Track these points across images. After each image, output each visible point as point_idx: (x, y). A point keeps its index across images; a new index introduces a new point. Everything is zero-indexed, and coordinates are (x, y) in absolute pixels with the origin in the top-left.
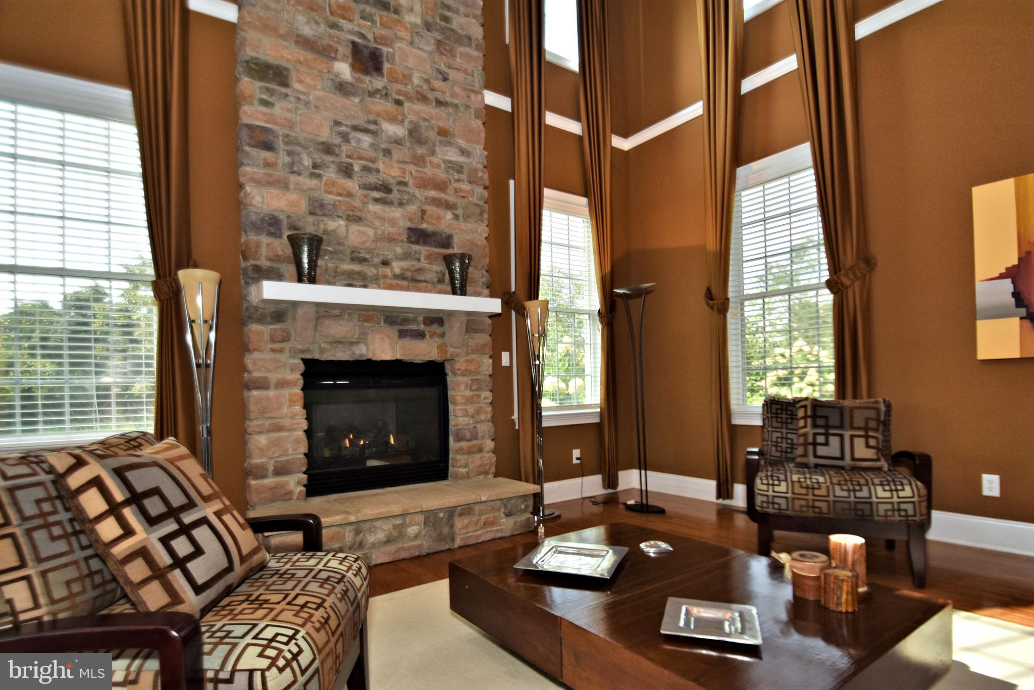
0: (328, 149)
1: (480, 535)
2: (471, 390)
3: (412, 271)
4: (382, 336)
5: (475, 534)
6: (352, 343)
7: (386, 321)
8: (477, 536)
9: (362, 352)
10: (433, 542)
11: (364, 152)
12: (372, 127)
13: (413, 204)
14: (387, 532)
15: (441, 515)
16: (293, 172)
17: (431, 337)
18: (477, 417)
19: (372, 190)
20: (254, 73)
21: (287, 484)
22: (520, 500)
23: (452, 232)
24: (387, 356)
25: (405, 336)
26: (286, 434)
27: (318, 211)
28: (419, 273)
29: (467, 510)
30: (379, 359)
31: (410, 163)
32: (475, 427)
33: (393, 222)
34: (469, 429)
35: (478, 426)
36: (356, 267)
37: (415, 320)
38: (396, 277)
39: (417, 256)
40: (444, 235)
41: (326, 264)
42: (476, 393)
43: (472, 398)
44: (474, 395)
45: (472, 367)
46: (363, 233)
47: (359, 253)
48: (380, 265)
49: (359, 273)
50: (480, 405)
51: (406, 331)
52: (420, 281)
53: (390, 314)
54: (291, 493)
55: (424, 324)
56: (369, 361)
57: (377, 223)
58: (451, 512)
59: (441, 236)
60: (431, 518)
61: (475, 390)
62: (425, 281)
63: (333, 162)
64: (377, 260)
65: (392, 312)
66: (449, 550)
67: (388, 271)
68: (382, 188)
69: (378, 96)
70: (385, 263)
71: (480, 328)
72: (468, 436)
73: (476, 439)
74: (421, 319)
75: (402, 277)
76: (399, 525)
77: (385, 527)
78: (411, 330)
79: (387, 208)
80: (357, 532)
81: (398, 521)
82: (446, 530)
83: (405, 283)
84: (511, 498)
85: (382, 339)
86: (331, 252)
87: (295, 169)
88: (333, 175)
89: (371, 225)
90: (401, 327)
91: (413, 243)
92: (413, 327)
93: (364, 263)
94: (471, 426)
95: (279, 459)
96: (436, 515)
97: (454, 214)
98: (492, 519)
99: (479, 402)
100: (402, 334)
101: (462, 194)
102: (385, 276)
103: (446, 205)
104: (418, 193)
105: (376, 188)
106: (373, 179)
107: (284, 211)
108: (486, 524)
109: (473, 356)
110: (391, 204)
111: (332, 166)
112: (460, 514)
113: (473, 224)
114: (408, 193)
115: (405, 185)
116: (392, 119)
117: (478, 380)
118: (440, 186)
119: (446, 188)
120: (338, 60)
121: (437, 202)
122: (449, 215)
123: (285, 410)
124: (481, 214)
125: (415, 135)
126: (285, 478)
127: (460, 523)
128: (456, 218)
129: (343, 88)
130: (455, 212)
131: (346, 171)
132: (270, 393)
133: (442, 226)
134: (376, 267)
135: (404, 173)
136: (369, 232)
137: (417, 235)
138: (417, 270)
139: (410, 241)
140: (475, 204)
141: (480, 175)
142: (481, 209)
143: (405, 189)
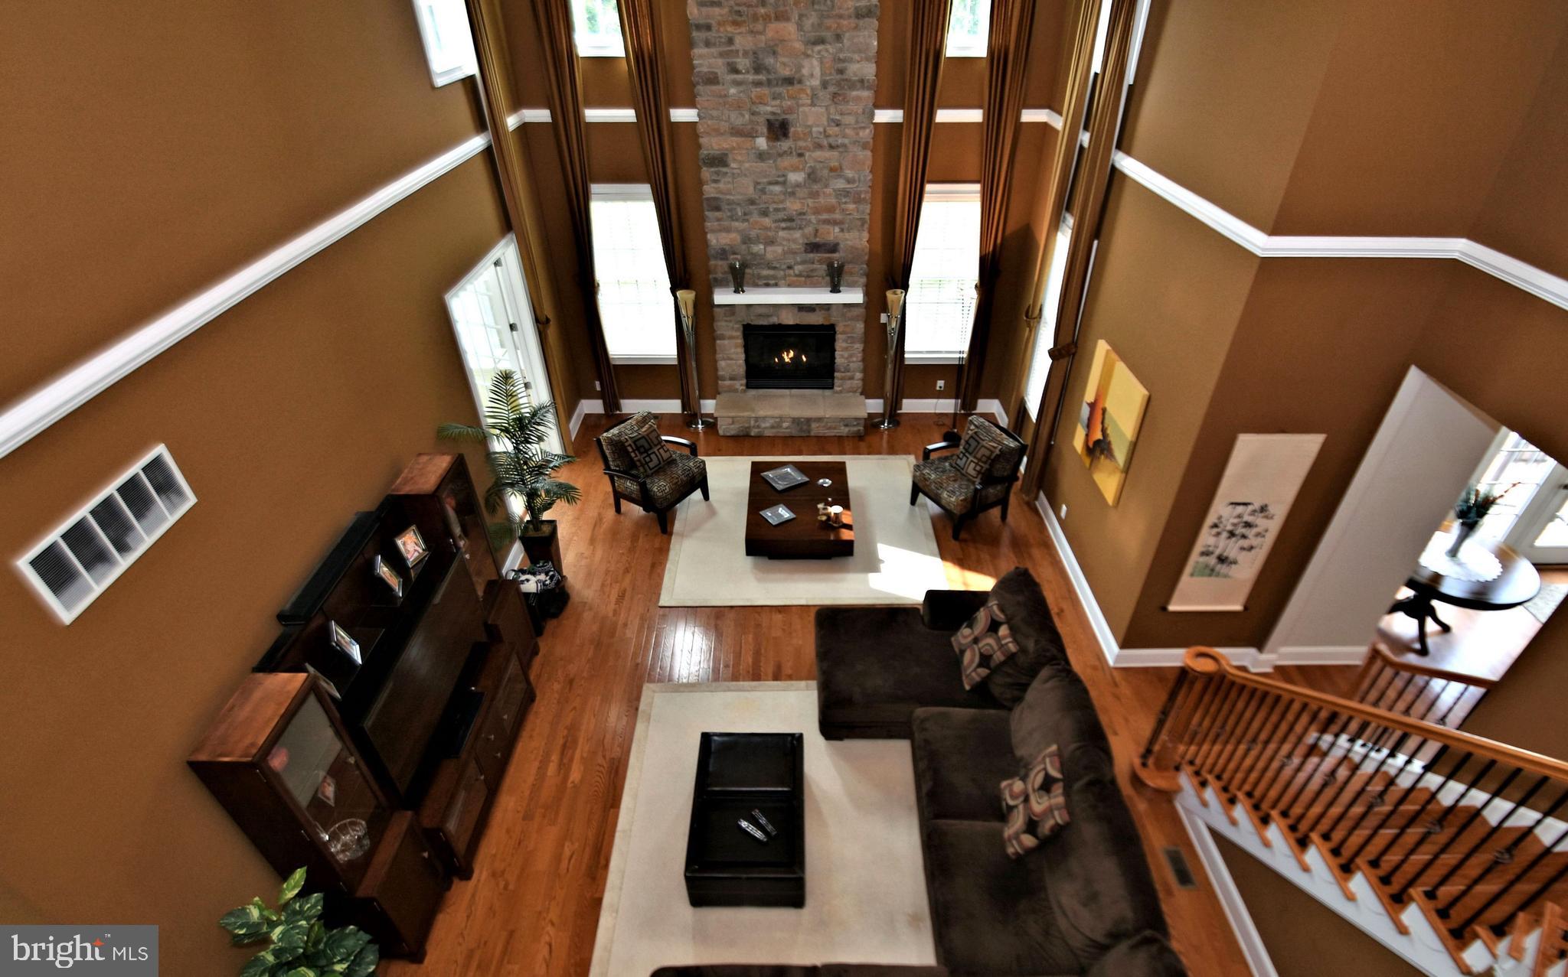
0: (752, 202)
1: (826, 433)
3: (807, 272)
9: (775, 320)
11: (776, 197)
12: (782, 179)
13: (809, 226)
15: (804, 420)
16: (733, 221)
17: (820, 311)
18: (851, 359)
19: (781, 222)
20: (709, 164)
21: (732, 384)
22: (853, 420)
23: (839, 241)
24: (789, 322)
25: (803, 311)
29: (818, 420)
30: (785, 324)
31: (808, 197)
32: (848, 365)
33: (795, 241)
34: (844, 366)
35: (851, 365)
36: (771, 272)
38: (796, 276)
39: (811, 261)
40: (832, 244)
45: (845, 327)
46: (775, 250)
47: (773, 262)
48: (787, 269)
51: (803, 307)
54: (733, 388)
56: (780, 325)
57: (785, 243)
58: (809, 420)
59: (830, 245)
60: (797, 421)
64: (784, 267)
66: (806, 436)
67: (791, 272)
68: (788, 219)
69: (786, 155)
70: (790, 267)
72: (843, 370)
75: (800, 276)
79: (791, 232)
82: (805, 427)
83: (803, 279)
85: (788, 312)
86: (759, 265)
87: (734, 218)
88: (756, 217)
89: (780, 244)
91: (809, 252)
93: (776, 269)
95: (732, 372)
96: (800, 420)
97: (840, 228)
98: (835, 426)
99: (850, 350)
100: (801, 309)
101: (847, 213)
103: (835, 223)
104: (813, 218)
105: (784, 220)
106: (781, 215)
107: (729, 245)
108: (830, 428)
109: (849, 322)
110: (793, 229)
111: (755, 211)
112: (814, 421)
113: (854, 234)
114: (806, 219)
115: (804, 214)
116: (796, 169)
117: (852, 337)
118: (830, 209)
119: (835, 210)
120: (758, 137)
121: (827, 222)
122: (837, 229)
123: (733, 350)
124: (863, 225)
125: (812, 177)
126: (735, 382)
127: (814, 425)
128: (842, 230)
129: (761, 156)
130: (842, 226)
131: (765, 213)
132: (726, 342)
133: (831, 238)
134: (784, 270)
135: (804, 206)
136: (779, 249)
137: (813, 247)
138: (812, 271)
139: (806, 251)
140: (858, 219)
141: (863, 196)
142: (863, 221)
143: (804, 217)
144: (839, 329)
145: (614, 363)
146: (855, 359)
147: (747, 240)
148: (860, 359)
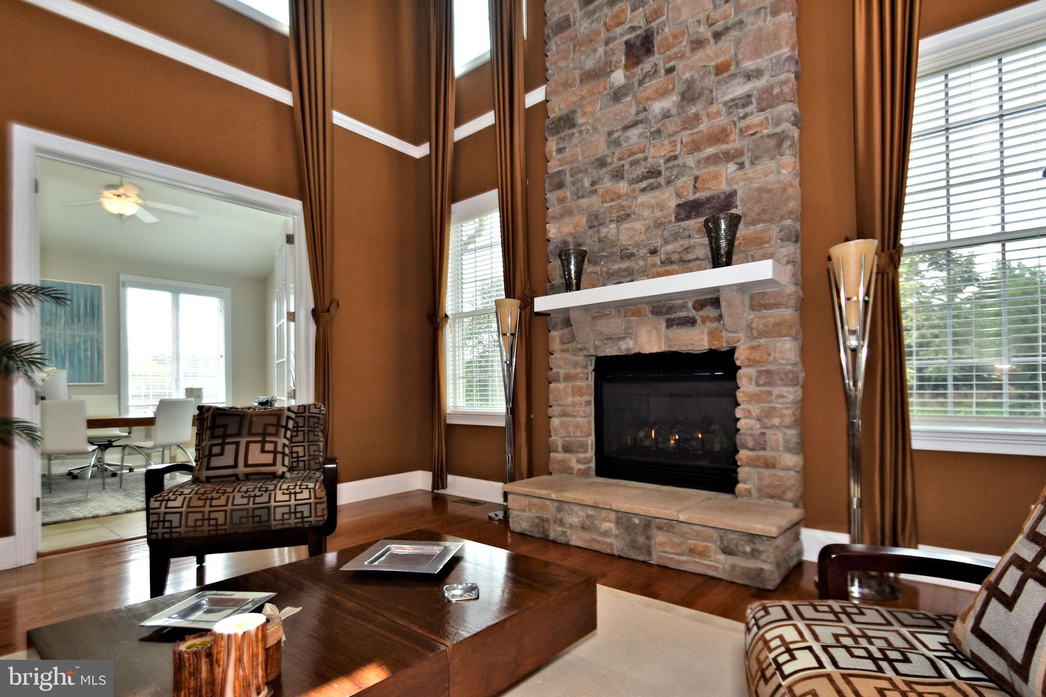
0: (602, 163)
1: (684, 562)
2: (758, 384)
3: (679, 253)
4: (648, 328)
5: (676, 557)
6: (620, 339)
7: (653, 312)
8: (679, 562)
9: (627, 346)
10: (627, 546)
11: (635, 147)
12: (642, 116)
13: (683, 176)
14: (581, 519)
15: (637, 521)
16: (578, 198)
17: (704, 322)
18: (765, 421)
19: (641, 181)
20: (552, 131)
21: (570, 460)
22: (744, 538)
23: (734, 187)
24: (655, 349)
25: (672, 326)
26: (571, 419)
27: (596, 224)
28: (688, 253)
29: (669, 525)
30: (647, 352)
31: (682, 130)
32: (764, 434)
33: (661, 206)
34: (752, 435)
35: (769, 433)
36: (625, 265)
37: (684, 306)
38: (663, 263)
39: (687, 233)
40: (723, 196)
41: (601, 269)
42: (763, 389)
43: (757, 395)
44: (761, 391)
45: (757, 355)
46: (629, 229)
47: (627, 249)
48: (648, 255)
49: (626, 270)
50: (773, 405)
51: (674, 319)
52: (689, 261)
53: (657, 304)
54: (571, 468)
55: (694, 308)
56: (638, 355)
57: (646, 213)
58: (648, 523)
59: (719, 197)
60: (623, 519)
61: (762, 385)
62: (697, 259)
63: (606, 173)
64: (643, 251)
65: (660, 301)
66: (644, 562)
67: (657, 260)
68: (650, 174)
69: (647, 79)
70: (654, 252)
71: (772, 301)
72: (750, 444)
73: (764, 449)
74: (690, 304)
75: (668, 261)
76: (591, 515)
77: (581, 513)
78: (679, 318)
79: (656, 193)
80: (559, 510)
81: (591, 512)
82: (641, 539)
83: (674, 267)
84: (734, 531)
85: (650, 331)
86: (605, 257)
87: (580, 194)
88: (608, 184)
89: (640, 218)
90: (669, 316)
91: (682, 220)
92: (682, 314)
93: (632, 258)
94: (758, 432)
95: (566, 439)
96: (629, 520)
97: (737, 163)
98: (701, 549)
99: (771, 402)
100: (670, 324)
101: (750, 132)
102: (654, 265)
103: (728, 157)
104: (690, 161)
105: (644, 178)
106: (641, 170)
107: (571, 234)
108: (692, 551)
109: (762, 341)
110: (659, 186)
111: (606, 176)
112: (660, 528)
113: (766, 164)
114: (678, 165)
115: (675, 157)
116: (663, 93)
117: (768, 372)
118: (720, 136)
119: (728, 135)
120: (613, 71)
121: (715, 159)
122: (732, 167)
123: (570, 400)
124: (779, 145)
125: (689, 96)
126: (571, 456)
127: (660, 537)
128: (741, 166)
129: (617, 95)
130: (740, 160)
131: (618, 175)
132: (561, 385)
133: (723, 187)
134: (644, 258)
135: (675, 146)
136: (638, 225)
137: (688, 209)
138: (687, 250)
139: (678, 219)
140: (768, 136)
141: (776, 91)
142: (780, 139)
143: (675, 162)
144: (740, 357)
145: (449, 421)
146: (776, 421)
147: (595, 221)
148: (788, 421)
